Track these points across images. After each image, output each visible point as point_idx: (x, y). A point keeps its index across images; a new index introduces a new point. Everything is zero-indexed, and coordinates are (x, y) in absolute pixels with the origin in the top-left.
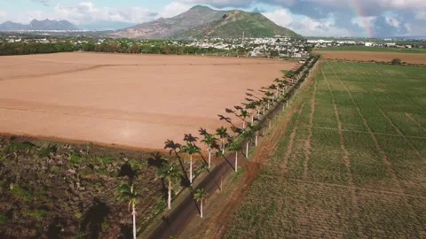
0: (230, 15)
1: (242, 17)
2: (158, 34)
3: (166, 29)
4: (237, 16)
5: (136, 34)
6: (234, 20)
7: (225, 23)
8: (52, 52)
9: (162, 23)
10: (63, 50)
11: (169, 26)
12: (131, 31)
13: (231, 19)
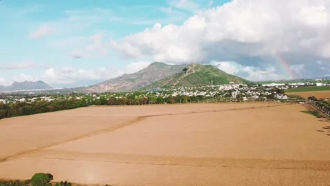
0: (190, 68)
1: (200, 69)
2: (125, 87)
3: (130, 83)
4: (195, 68)
5: (107, 89)
6: (194, 71)
7: (187, 74)
8: (74, 108)
9: (127, 78)
10: (81, 106)
11: (133, 80)
12: (102, 86)
13: (191, 71)
